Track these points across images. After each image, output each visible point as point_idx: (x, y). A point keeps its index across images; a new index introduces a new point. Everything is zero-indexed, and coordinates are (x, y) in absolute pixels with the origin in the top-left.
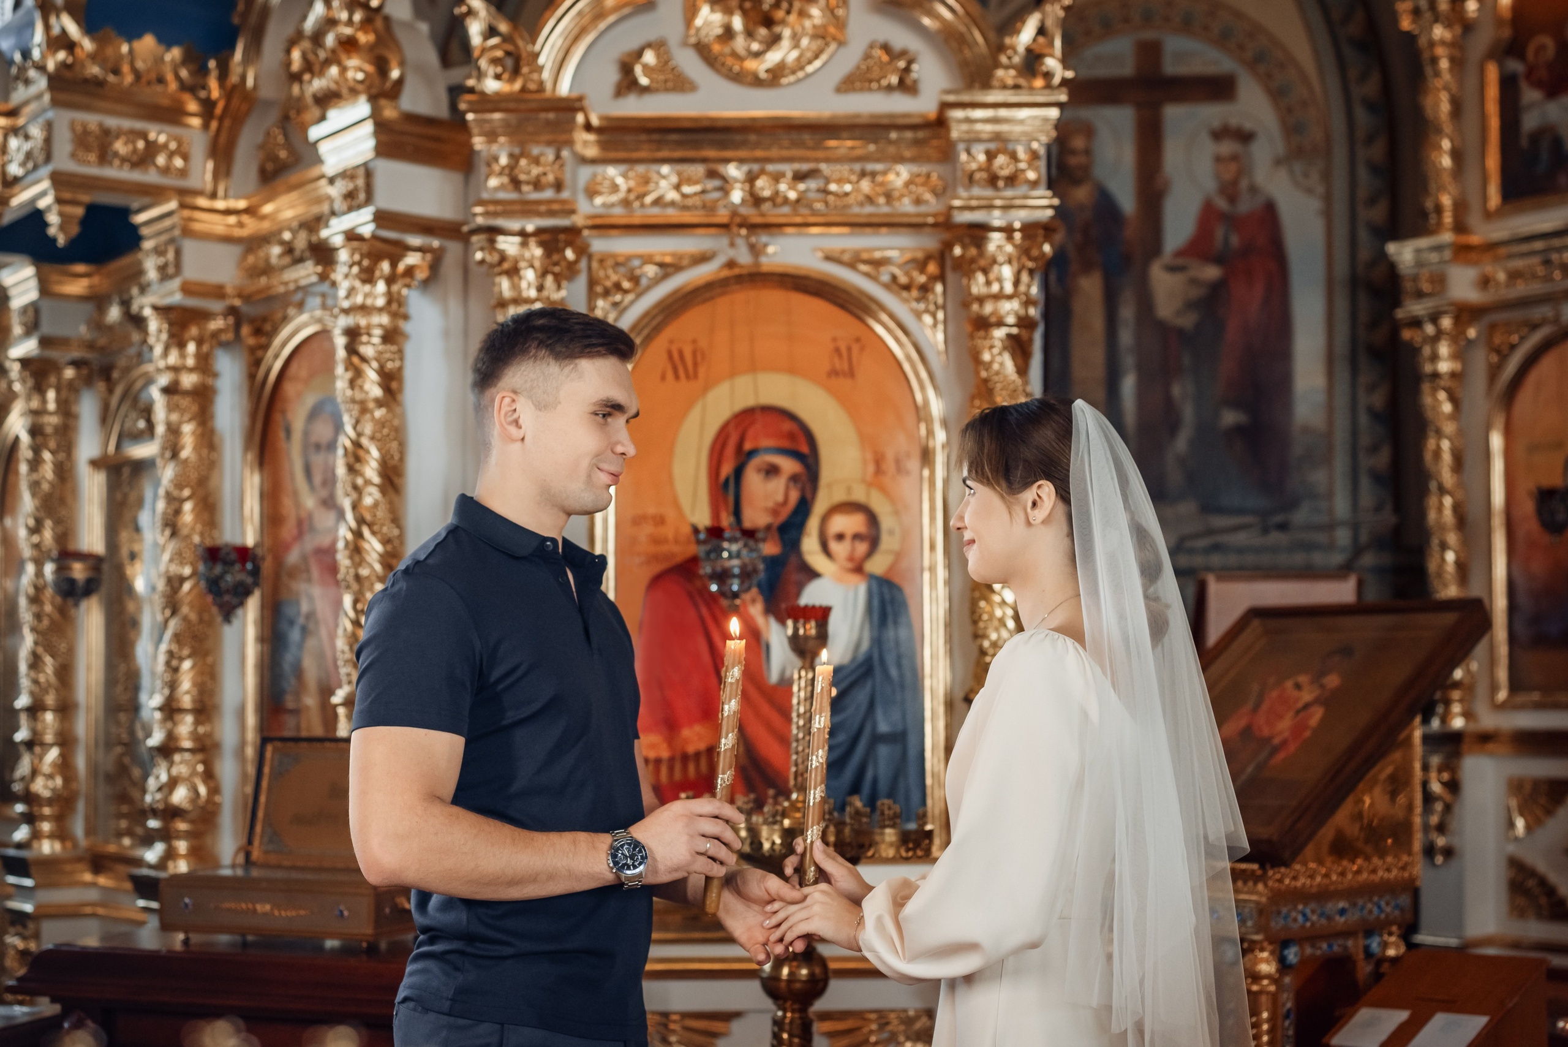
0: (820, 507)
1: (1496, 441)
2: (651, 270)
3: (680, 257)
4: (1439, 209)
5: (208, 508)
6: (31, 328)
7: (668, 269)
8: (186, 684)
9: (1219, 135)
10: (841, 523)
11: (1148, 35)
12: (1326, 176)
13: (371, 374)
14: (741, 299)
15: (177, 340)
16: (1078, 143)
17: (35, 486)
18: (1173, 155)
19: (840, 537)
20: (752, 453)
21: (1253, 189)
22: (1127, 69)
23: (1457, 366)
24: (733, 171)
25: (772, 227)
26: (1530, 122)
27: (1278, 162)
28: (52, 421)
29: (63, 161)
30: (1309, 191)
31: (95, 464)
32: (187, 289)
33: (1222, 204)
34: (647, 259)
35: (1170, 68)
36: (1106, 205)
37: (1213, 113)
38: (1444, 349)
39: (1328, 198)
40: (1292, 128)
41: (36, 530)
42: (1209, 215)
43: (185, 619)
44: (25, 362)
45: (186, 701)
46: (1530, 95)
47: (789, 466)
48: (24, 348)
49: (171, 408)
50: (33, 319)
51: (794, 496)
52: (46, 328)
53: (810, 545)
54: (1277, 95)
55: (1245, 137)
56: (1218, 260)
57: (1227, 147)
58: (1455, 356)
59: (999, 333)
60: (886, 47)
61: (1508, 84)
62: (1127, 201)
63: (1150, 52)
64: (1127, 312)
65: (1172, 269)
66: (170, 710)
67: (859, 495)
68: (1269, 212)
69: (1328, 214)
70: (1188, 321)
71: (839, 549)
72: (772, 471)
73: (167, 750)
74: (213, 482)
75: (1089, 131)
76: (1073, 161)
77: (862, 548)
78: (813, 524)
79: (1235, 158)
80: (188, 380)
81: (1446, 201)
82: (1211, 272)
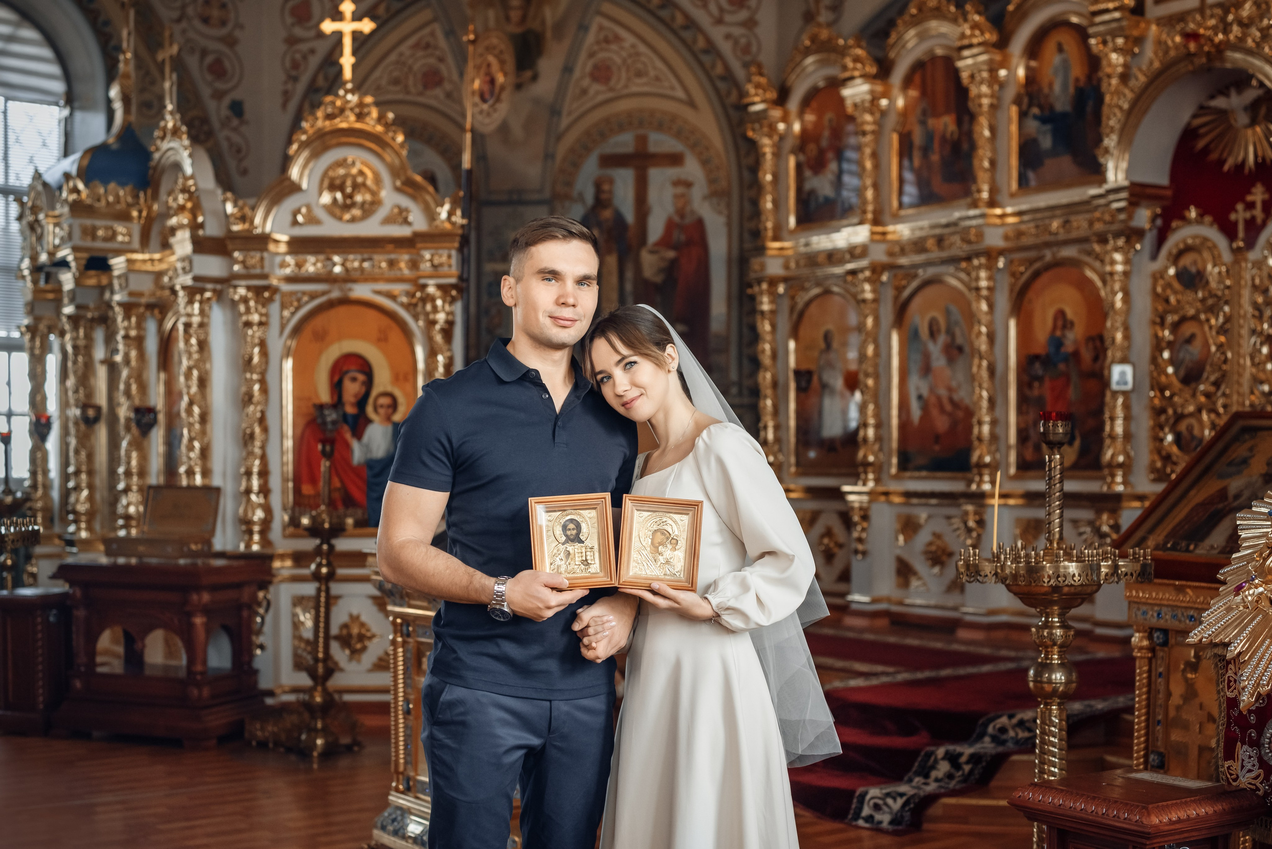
0: (374, 393)
1: (792, 345)
2: (305, 298)
3: (316, 292)
4: (766, 229)
5: (143, 388)
6: (72, 300)
7: (313, 296)
8: (134, 463)
9: (677, 183)
10: (384, 401)
11: (641, 132)
12: (729, 206)
13: (193, 341)
14: (342, 310)
15: (127, 317)
16: (606, 187)
17: (75, 373)
18: (653, 195)
19: (382, 406)
20: (347, 372)
21: (693, 212)
22: (630, 149)
23: (773, 307)
24: (336, 259)
25: (355, 281)
26: (808, 186)
27: (705, 198)
28: (81, 343)
29: (77, 241)
30: (720, 213)
31: (103, 362)
32: (131, 294)
33: (677, 219)
34: (304, 293)
35: (652, 148)
36: (619, 218)
37: (672, 172)
38: (765, 299)
39: (729, 217)
40: (711, 181)
41: (76, 391)
42: (670, 226)
43: (133, 435)
44: (69, 317)
45: (134, 470)
46: (808, 173)
47: (361, 377)
48: (68, 310)
49: (125, 345)
50: (73, 296)
51: (363, 390)
52: (79, 300)
53: (370, 410)
54: (705, 163)
55: (688, 185)
56: (675, 247)
57: (680, 190)
58: (771, 302)
59: (438, 327)
60: (399, 207)
61: (799, 167)
62: (630, 217)
63: (642, 140)
64: (629, 274)
65: (652, 252)
66: (128, 474)
67: (389, 388)
68: (700, 224)
69: (729, 225)
70: (658, 279)
71: (382, 411)
72: (354, 379)
73: (127, 490)
74: (145, 376)
75: (611, 181)
76: (604, 196)
77: (390, 410)
78: (371, 401)
79: (683, 196)
80: (133, 333)
81: (769, 225)
82: (671, 254)
